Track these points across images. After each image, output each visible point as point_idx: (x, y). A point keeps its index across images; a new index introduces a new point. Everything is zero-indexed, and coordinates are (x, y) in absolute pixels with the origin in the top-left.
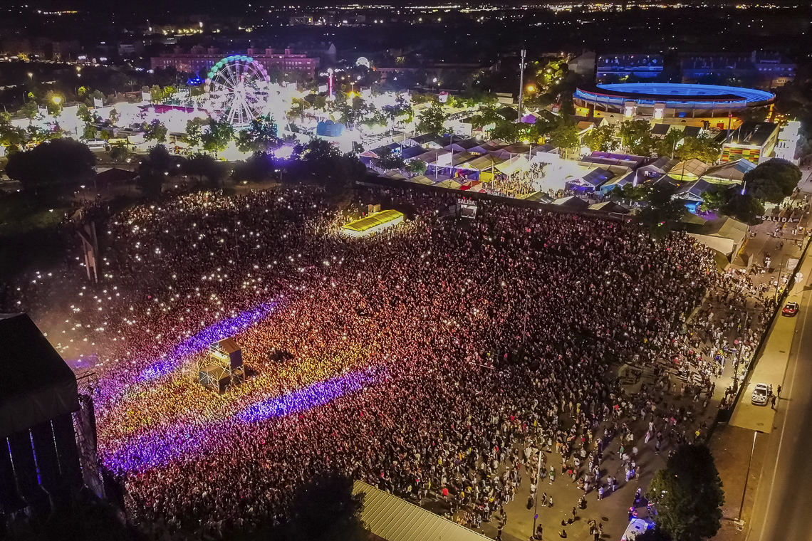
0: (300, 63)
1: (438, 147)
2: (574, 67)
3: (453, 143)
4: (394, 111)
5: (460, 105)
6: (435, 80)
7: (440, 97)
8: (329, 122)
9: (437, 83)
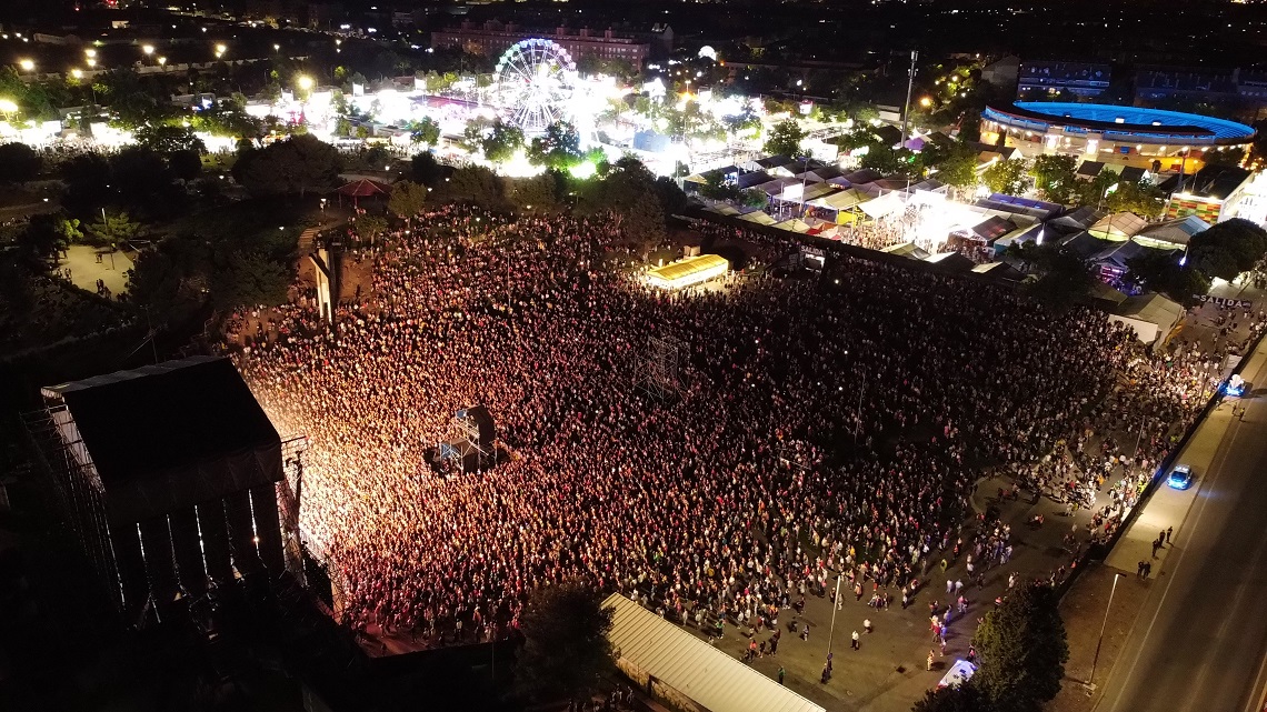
0: (624, 50)
1: (789, 174)
2: (988, 75)
3: (808, 170)
4: (737, 123)
5: (826, 120)
6: (799, 83)
7: (801, 107)
8: (650, 133)
9: (801, 87)
